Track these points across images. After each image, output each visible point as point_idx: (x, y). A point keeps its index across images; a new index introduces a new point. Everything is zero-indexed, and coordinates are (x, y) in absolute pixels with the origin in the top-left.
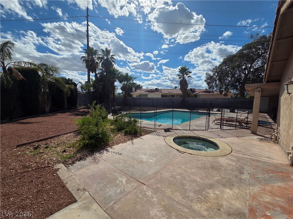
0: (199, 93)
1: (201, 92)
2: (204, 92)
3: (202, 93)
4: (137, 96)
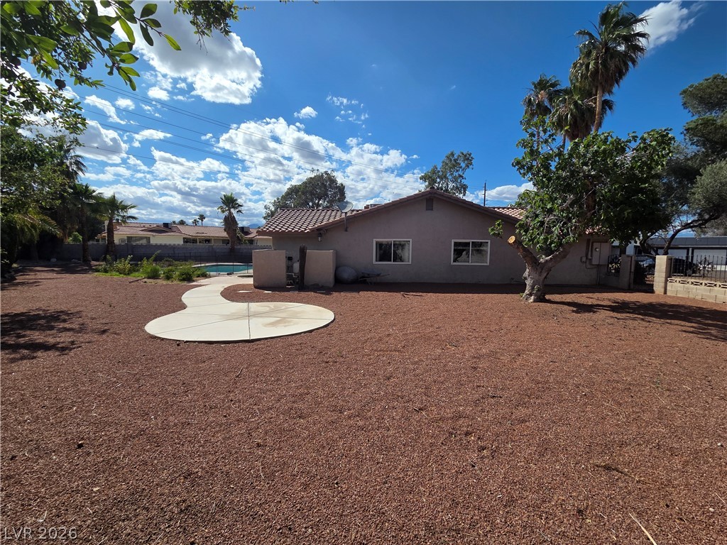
4: (122, 240)
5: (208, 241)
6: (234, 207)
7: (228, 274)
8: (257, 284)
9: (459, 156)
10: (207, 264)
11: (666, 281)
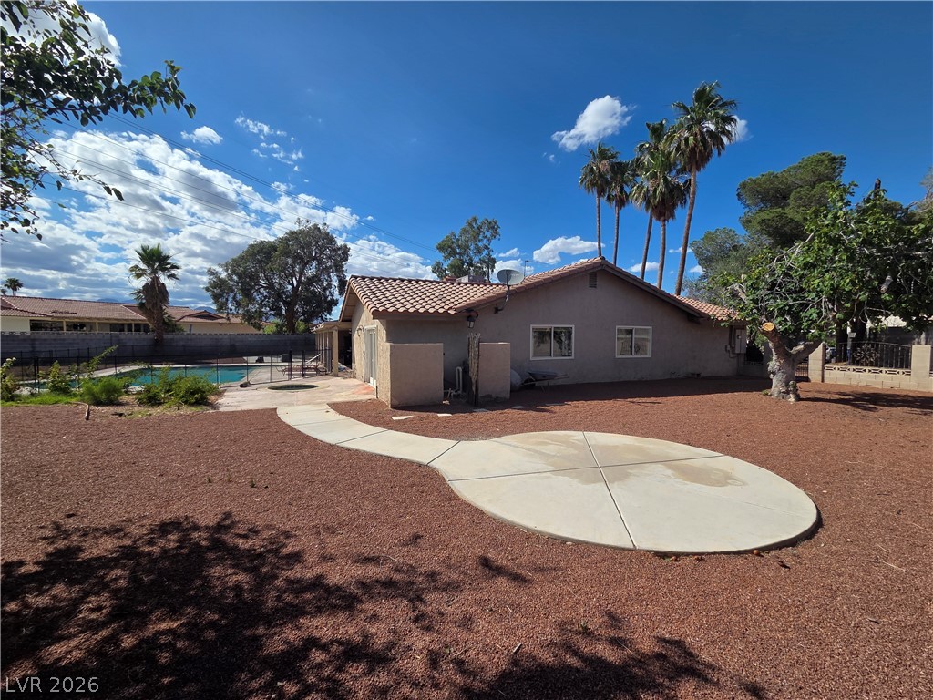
0: (185, 320)
1: (189, 316)
2: (197, 317)
3: (192, 319)
5: (77, 326)
6: (164, 270)
7: (242, 386)
8: (396, 403)
9: (483, 223)
10: (127, 369)
11: (823, 368)
